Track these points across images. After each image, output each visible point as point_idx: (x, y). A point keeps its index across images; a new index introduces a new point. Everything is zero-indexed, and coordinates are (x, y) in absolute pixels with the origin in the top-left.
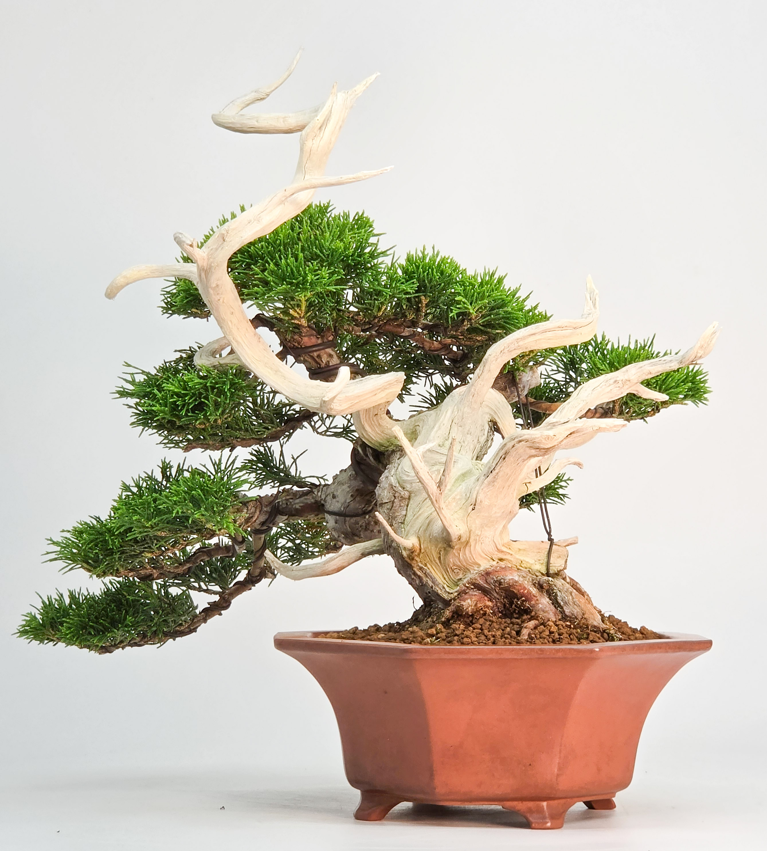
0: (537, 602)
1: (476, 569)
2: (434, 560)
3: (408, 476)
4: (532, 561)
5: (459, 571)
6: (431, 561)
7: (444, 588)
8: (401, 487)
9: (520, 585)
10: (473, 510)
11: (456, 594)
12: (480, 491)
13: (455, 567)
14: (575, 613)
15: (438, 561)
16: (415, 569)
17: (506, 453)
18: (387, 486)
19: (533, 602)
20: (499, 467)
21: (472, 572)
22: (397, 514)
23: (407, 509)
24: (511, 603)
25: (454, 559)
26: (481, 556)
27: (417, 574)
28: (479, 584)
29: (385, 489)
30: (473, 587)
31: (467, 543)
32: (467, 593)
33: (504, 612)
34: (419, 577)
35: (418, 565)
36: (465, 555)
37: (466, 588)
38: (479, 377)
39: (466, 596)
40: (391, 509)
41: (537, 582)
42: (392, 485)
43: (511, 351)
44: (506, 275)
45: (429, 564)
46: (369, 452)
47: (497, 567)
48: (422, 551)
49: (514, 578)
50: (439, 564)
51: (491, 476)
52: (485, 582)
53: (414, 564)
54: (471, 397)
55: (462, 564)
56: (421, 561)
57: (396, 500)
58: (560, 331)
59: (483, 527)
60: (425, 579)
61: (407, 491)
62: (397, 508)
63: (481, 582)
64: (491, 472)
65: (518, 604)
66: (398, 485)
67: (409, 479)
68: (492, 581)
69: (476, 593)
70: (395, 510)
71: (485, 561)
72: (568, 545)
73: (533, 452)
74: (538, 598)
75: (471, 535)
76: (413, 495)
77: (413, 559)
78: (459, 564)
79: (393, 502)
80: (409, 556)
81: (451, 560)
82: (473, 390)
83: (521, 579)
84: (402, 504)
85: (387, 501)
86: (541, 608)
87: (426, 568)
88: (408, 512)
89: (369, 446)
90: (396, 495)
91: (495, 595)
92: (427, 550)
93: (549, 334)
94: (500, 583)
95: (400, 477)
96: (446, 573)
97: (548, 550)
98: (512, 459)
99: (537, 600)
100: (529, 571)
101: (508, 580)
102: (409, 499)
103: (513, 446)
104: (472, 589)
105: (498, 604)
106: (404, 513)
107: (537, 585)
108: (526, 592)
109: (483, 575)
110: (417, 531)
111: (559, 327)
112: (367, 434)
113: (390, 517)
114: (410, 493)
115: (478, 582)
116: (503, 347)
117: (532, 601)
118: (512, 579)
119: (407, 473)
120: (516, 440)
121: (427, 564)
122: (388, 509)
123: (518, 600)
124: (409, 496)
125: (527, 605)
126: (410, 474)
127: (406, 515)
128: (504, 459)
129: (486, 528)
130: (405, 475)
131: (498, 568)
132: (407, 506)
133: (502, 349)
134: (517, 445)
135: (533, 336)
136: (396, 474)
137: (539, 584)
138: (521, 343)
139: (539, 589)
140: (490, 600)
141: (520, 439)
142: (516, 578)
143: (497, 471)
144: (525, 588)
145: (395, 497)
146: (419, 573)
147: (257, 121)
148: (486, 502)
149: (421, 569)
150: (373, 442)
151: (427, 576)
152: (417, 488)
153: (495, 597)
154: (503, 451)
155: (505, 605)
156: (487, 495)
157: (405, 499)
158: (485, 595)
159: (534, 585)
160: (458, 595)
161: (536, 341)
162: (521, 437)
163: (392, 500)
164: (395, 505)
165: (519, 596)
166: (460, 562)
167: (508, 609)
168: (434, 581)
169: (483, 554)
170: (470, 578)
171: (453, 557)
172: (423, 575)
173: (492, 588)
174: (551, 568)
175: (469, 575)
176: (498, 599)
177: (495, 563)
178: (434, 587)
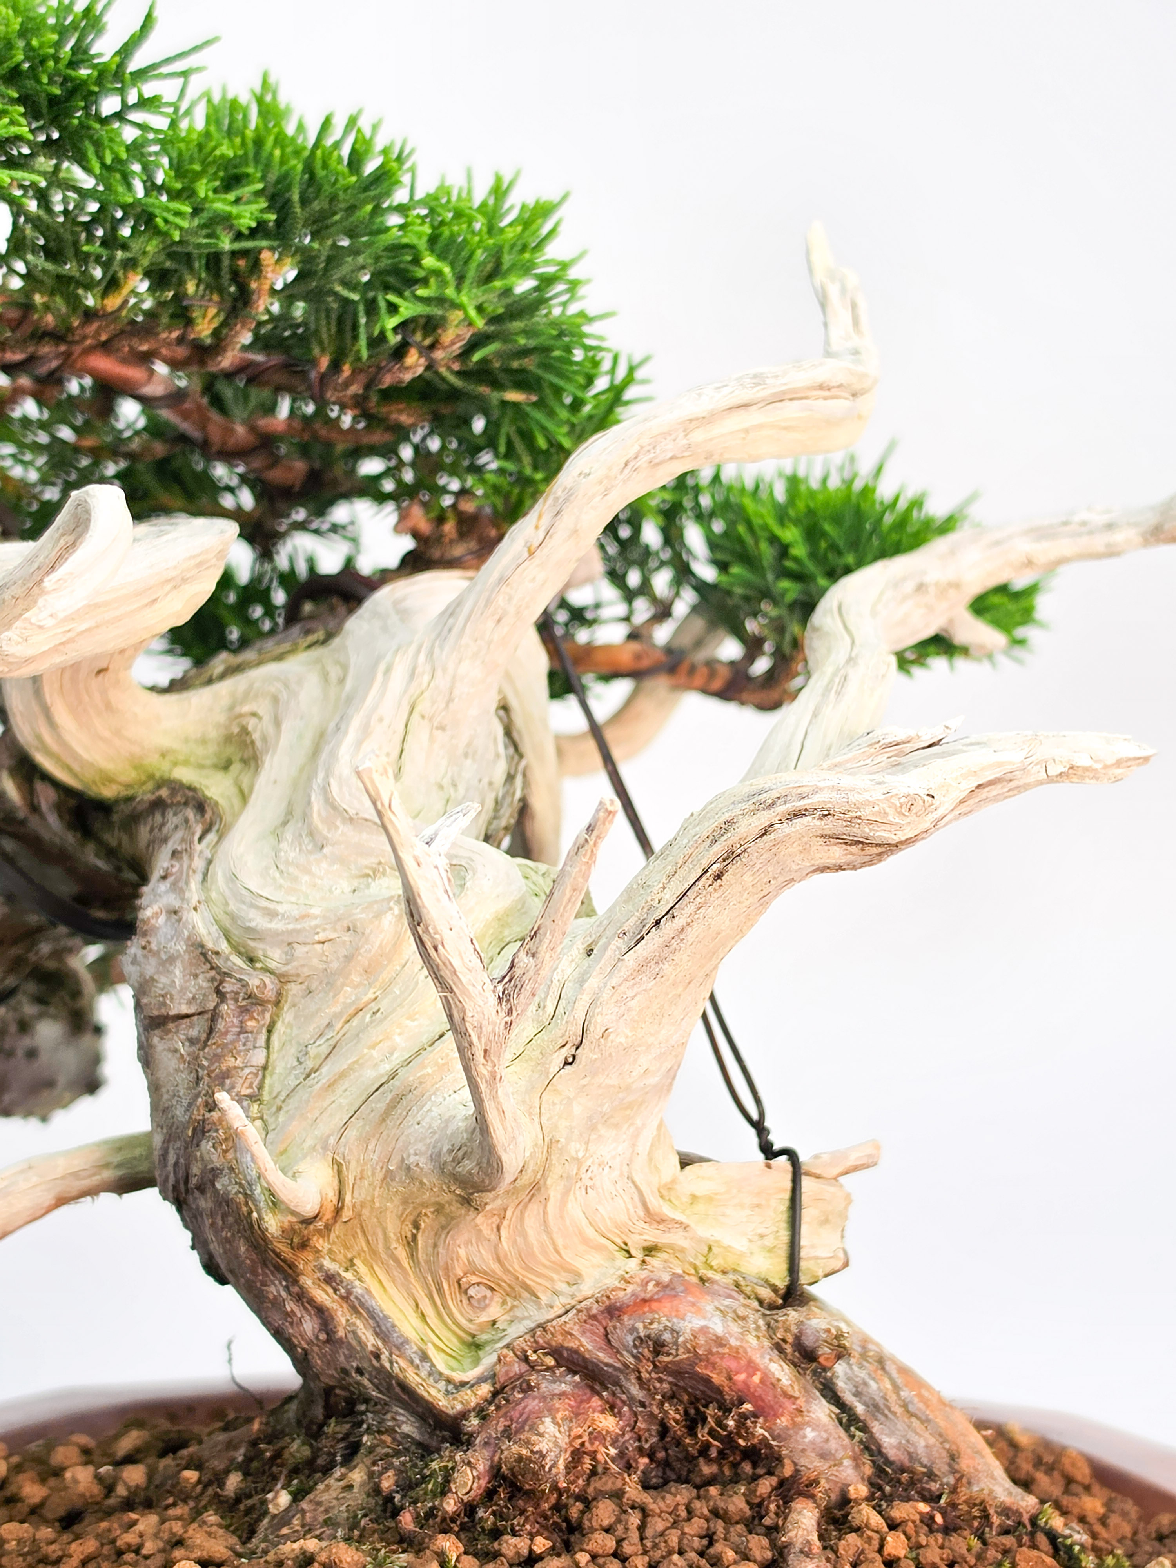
0: (799, 1419)
1: (562, 1287)
2: (387, 1248)
3: (272, 914)
4: (740, 1244)
5: (488, 1293)
6: (374, 1252)
7: (425, 1357)
8: (240, 954)
9: (736, 1353)
10: (567, 1063)
11: (485, 1389)
12: (605, 996)
13: (474, 1279)
14: (921, 1451)
15: (402, 1253)
16: (307, 1281)
17: (730, 857)
18: (181, 947)
19: (783, 1422)
20: (692, 908)
21: (544, 1299)
22: (230, 1062)
23: (268, 1040)
24: (693, 1422)
25: (473, 1249)
26: (585, 1241)
27: (311, 1301)
28: (576, 1352)
29: (172, 959)
30: (550, 1361)
31: (536, 1188)
32: (530, 1388)
33: (661, 1455)
34: (321, 1312)
35: (321, 1268)
36: (525, 1236)
37: (524, 1367)
38: (531, 553)
39: (533, 1404)
40: (205, 1044)
41: (790, 1339)
42: (202, 946)
43: (658, 464)
44: (565, 198)
45: (365, 1262)
46: (46, 796)
47: (645, 1283)
48: (346, 1214)
49: (711, 1325)
50: (405, 1263)
51: (654, 941)
52: (603, 1344)
53: (304, 1262)
54: (491, 624)
55: (506, 1271)
56: (330, 1251)
57: (224, 1007)
58: (821, 402)
59: (593, 1128)
60: (342, 1316)
61: (271, 972)
62: (230, 1037)
63: (586, 1344)
64: (658, 922)
65: (724, 1427)
66: (224, 947)
67: (276, 925)
68: (629, 1339)
69: (563, 1387)
70: (224, 1046)
71: (597, 1258)
73: (837, 854)
74: (801, 1402)
75: (554, 1158)
76: (294, 990)
77: (304, 1245)
78: (496, 1267)
79: (214, 1016)
80: (288, 1233)
81: (462, 1252)
82: (501, 600)
83: (735, 1328)
84: (251, 1024)
85: (184, 1009)
86: (813, 1442)
87: (348, 1276)
88: (273, 1057)
89: (46, 777)
90: (228, 987)
91: (635, 1390)
92: (366, 1212)
93: (791, 410)
94: (658, 1347)
95: (233, 917)
96: (431, 1298)
98: (748, 878)
99: (800, 1411)
100: (737, 1285)
101: (688, 1336)
102: (277, 1003)
103: (767, 832)
104: (548, 1369)
105: (641, 1425)
106: (258, 1057)
107: (789, 1349)
108: (756, 1379)
109: (594, 1317)
111: (821, 387)
112: (59, 739)
113: (201, 1073)
114: (283, 979)
115: (573, 1344)
116: (636, 448)
117: (776, 1416)
118: (704, 1330)
119: (264, 903)
120: (781, 809)
121: (357, 1261)
122: (192, 1041)
123: (726, 1410)
124: (279, 994)
125: (760, 1431)
126: (280, 909)
127: (265, 1068)
128: (719, 876)
129: (603, 1131)
130: (257, 907)
131: (650, 1286)
132: (269, 1032)
133: (632, 453)
134: (786, 829)
135: (742, 412)
136: (208, 901)
137: (798, 1345)
138: (698, 436)
139: (795, 1365)
140: (612, 1408)
142: (717, 1326)
143: (680, 922)
144: (752, 1367)
145: (218, 992)
146: (322, 1296)
148: (621, 1037)
149: (330, 1279)
150: (76, 767)
151: (354, 1309)
152: (315, 962)
153: (632, 1398)
154: (719, 849)
155: (664, 1430)
156: (629, 1010)
157: (261, 1003)
158: (592, 1389)
159: (778, 1348)
160: (495, 1394)
161: (746, 431)
162: (805, 798)
163: (211, 1005)
164: (221, 1025)
165: (729, 1396)
166: (499, 1260)
167: (678, 1443)
168: (383, 1329)
169: (590, 1232)
170: (542, 1326)
171: (469, 1242)
172: (335, 1306)
173: (626, 1366)
174: (803, 1265)
175: (532, 1310)
176: (643, 1405)
177: (633, 1265)
178: (385, 1357)
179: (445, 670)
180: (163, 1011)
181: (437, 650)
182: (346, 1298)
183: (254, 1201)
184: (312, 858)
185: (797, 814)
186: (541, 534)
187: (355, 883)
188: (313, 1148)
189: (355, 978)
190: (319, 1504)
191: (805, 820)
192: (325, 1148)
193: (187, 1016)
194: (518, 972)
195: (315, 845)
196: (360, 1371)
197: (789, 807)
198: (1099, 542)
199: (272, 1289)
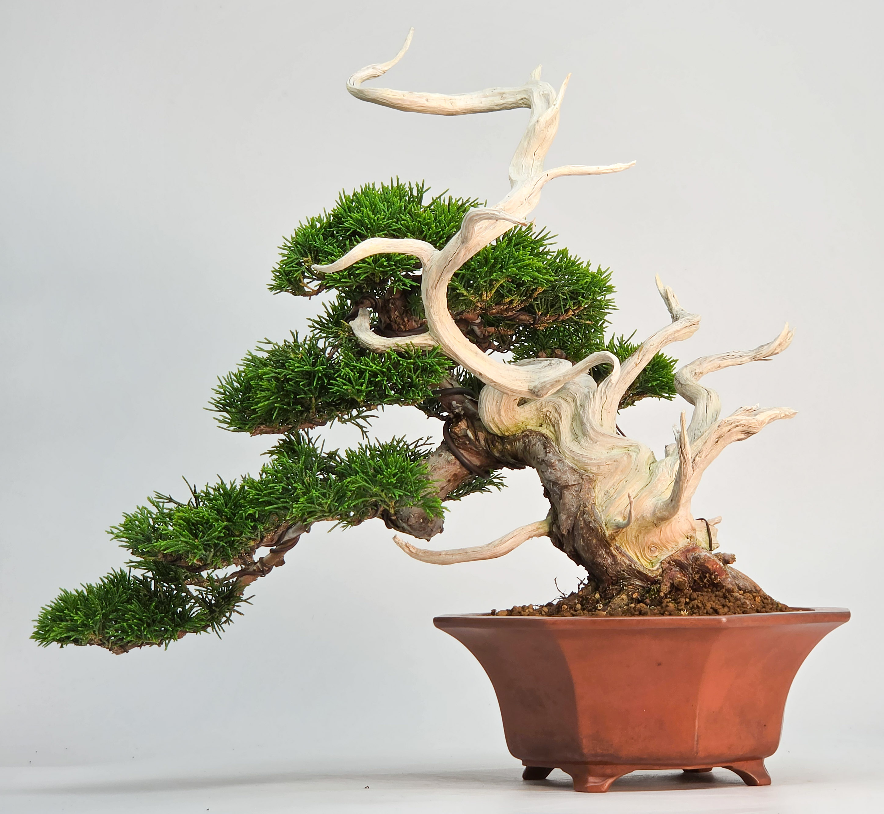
1: (675, 546)
2: (631, 539)
5: (656, 549)
6: (627, 541)
7: (642, 565)
9: (713, 561)
11: (661, 570)
13: (653, 546)
15: (634, 541)
16: (611, 549)
19: (723, 577)
21: (670, 549)
22: (587, 496)
23: (594, 490)
24: (703, 578)
25: (653, 538)
30: (674, 563)
34: (613, 556)
35: (615, 545)
36: (666, 534)
37: (669, 565)
40: (580, 492)
42: (572, 468)
47: (692, 545)
49: (707, 554)
50: (635, 543)
52: (685, 559)
53: (613, 543)
55: (661, 543)
56: (618, 541)
57: (584, 482)
60: (619, 557)
61: (594, 473)
62: (587, 489)
63: (682, 559)
65: (710, 579)
66: (577, 468)
67: (589, 461)
68: (691, 557)
69: (677, 569)
70: (586, 492)
71: (681, 539)
72: (715, 524)
76: (600, 477)
77: (614, 538)
78: (658, 542)
79: (582, 485)
81: (650, 539)
84: (590, 486)
85: (573, 483)
87: (622, 547)
88: (597, 494)
90: (584, 477)
91: (690, 571)
92: (629, 530)
94: (697, 559)
96: (640, 552)
97: (706, 529)
101: (703, 558)
102: (596, 481)
103: (729, 431)
104: (674, 565)
106: (593, 494)
109: (683, 553)
110: (623, 512)
113: (580, 499)
114: (597, 475)
115: (680, 559)
117: (722, 575)
118: (706, 556)
119: (586, 457)
120: (733, 425)
121: (624, 543)
122: (576, 491)
123: (711, 574)
124: (596, 479)
125: (719, 579)
126: (590, 457)
127: (595, 497)
130: (581, 457)
131: (694, 545)
132: (594, 488)
134: (735, 430)
139: (723, 564)
141: (739, 423)
144: (716, 564)
145: (581, 478)
146: (615, 552)
147: (427, 100)
149: (617, 548)
151: (623, 555)
152: (606, 470)
153: (690, 573)
157: (593, 481)
158: (681, 570)
159: (720, 560)
160: (663, 572)
162: (738, 422)
163: (580, 482)
164: (584, 487)
165: (712, 571)
166: (659, 540)
167: (699, 584)
168: (630, 559)
169: (681, 533)
170: (672, 555)
171: (653, 536)
172: (616, 554)
173: (690, 564)
174: (713, 545)
175: (667, 552)
176: (691, 575)
177: (689, 540)
178: (633, 565)
179: (610, 397)
180: (567, 484)
181: (607, 392)
182: (620, 553)
183: (603, 528)
184: (594, 445)
185: (737, 426)
186: (639, 360)
187: (607, 451)
188: (618, 514)
189: (619, 473)
190: (615, 604)
191: (739, 427)
192: (621, 513)
193: (574, 485)
194: (696, 461)
195: (593, 442)
196: (623, 571)
197: (736, 424)
198: (738, 361)
199: (601, 552)
